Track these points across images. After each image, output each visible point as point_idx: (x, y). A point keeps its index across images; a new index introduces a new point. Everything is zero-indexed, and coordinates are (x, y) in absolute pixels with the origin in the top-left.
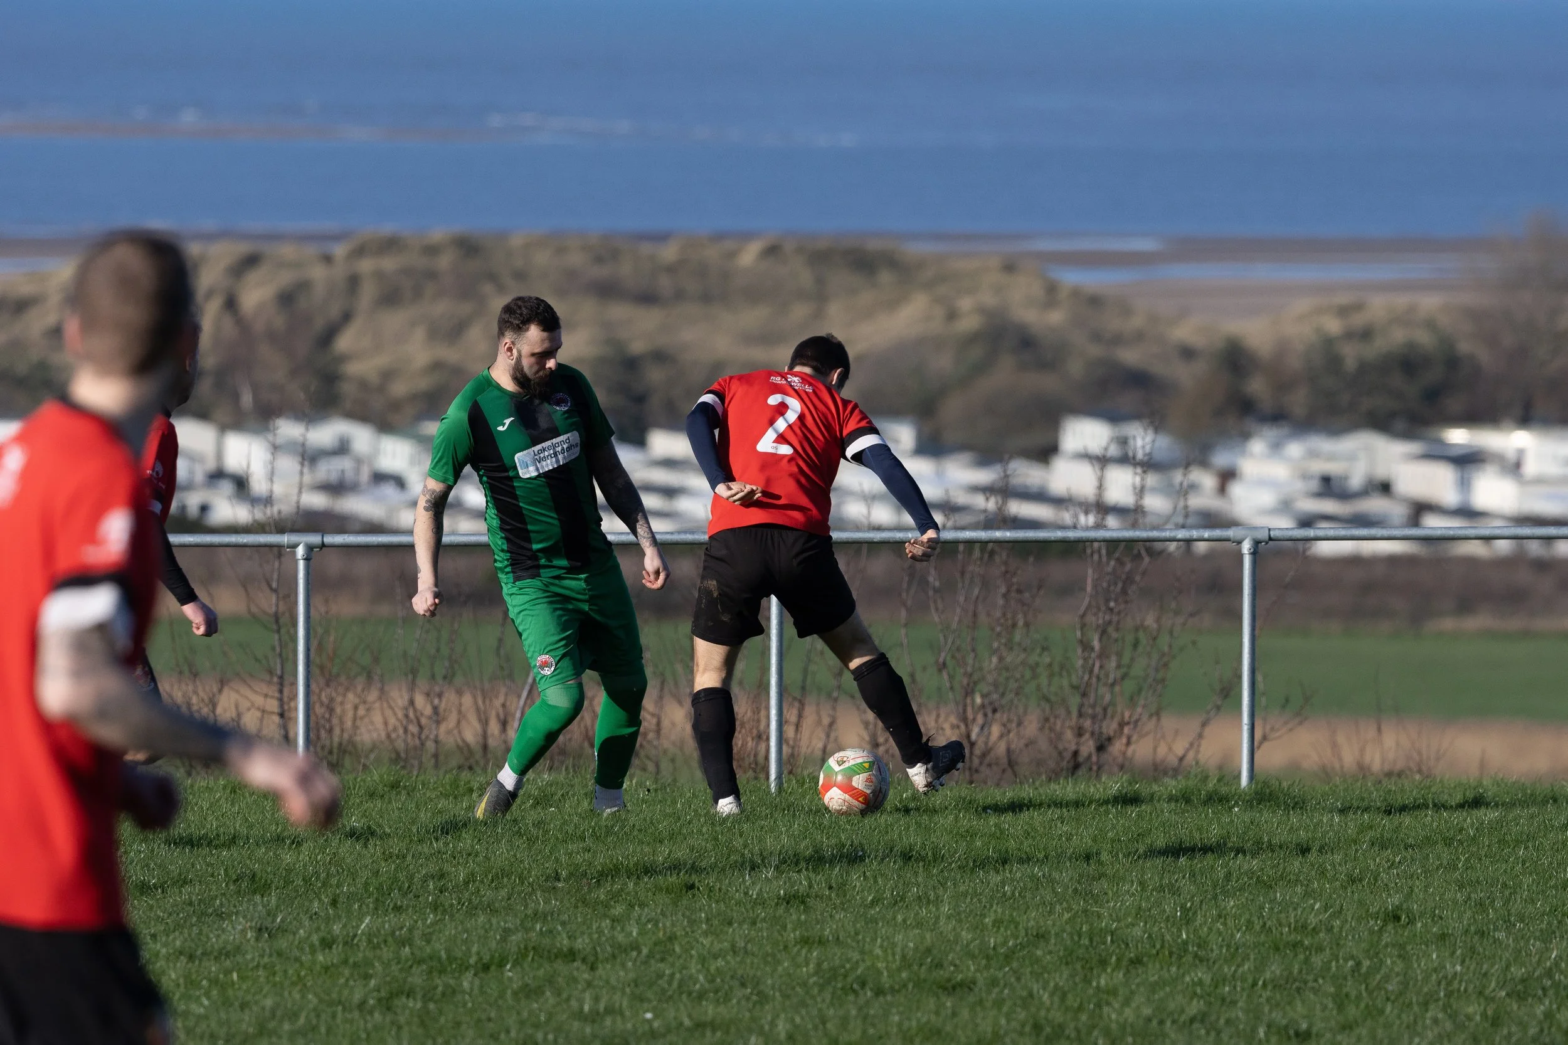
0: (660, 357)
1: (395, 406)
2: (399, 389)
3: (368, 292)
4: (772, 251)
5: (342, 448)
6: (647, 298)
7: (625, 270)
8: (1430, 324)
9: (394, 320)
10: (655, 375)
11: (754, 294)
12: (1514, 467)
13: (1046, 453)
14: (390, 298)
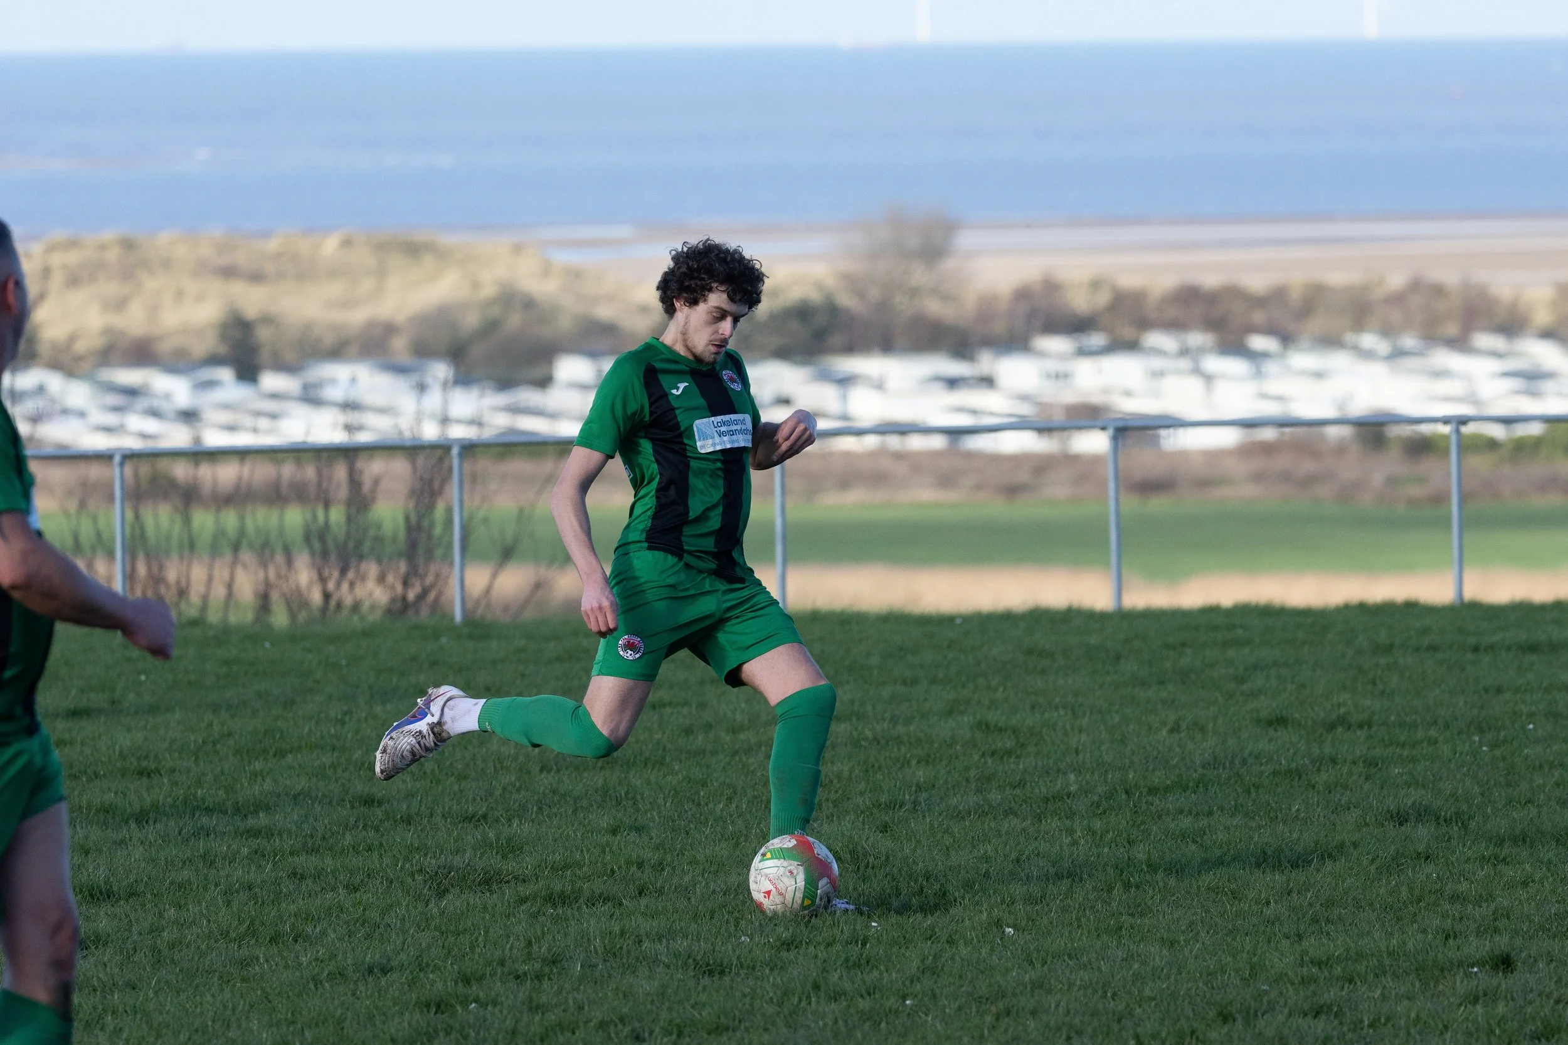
0: (267, 320)
1: (79, 358)
2: (81, 347)
3: (57, 278)
4: (347, 243)
5: (41, 390)
6: (256, 277)
7: (241, 258)
8: (818, 285)
9: (77, 297)
10: (263, 334)
11: (334, 273)
12: (879, 385)
13: (544, 382)
14: (74, 280)
